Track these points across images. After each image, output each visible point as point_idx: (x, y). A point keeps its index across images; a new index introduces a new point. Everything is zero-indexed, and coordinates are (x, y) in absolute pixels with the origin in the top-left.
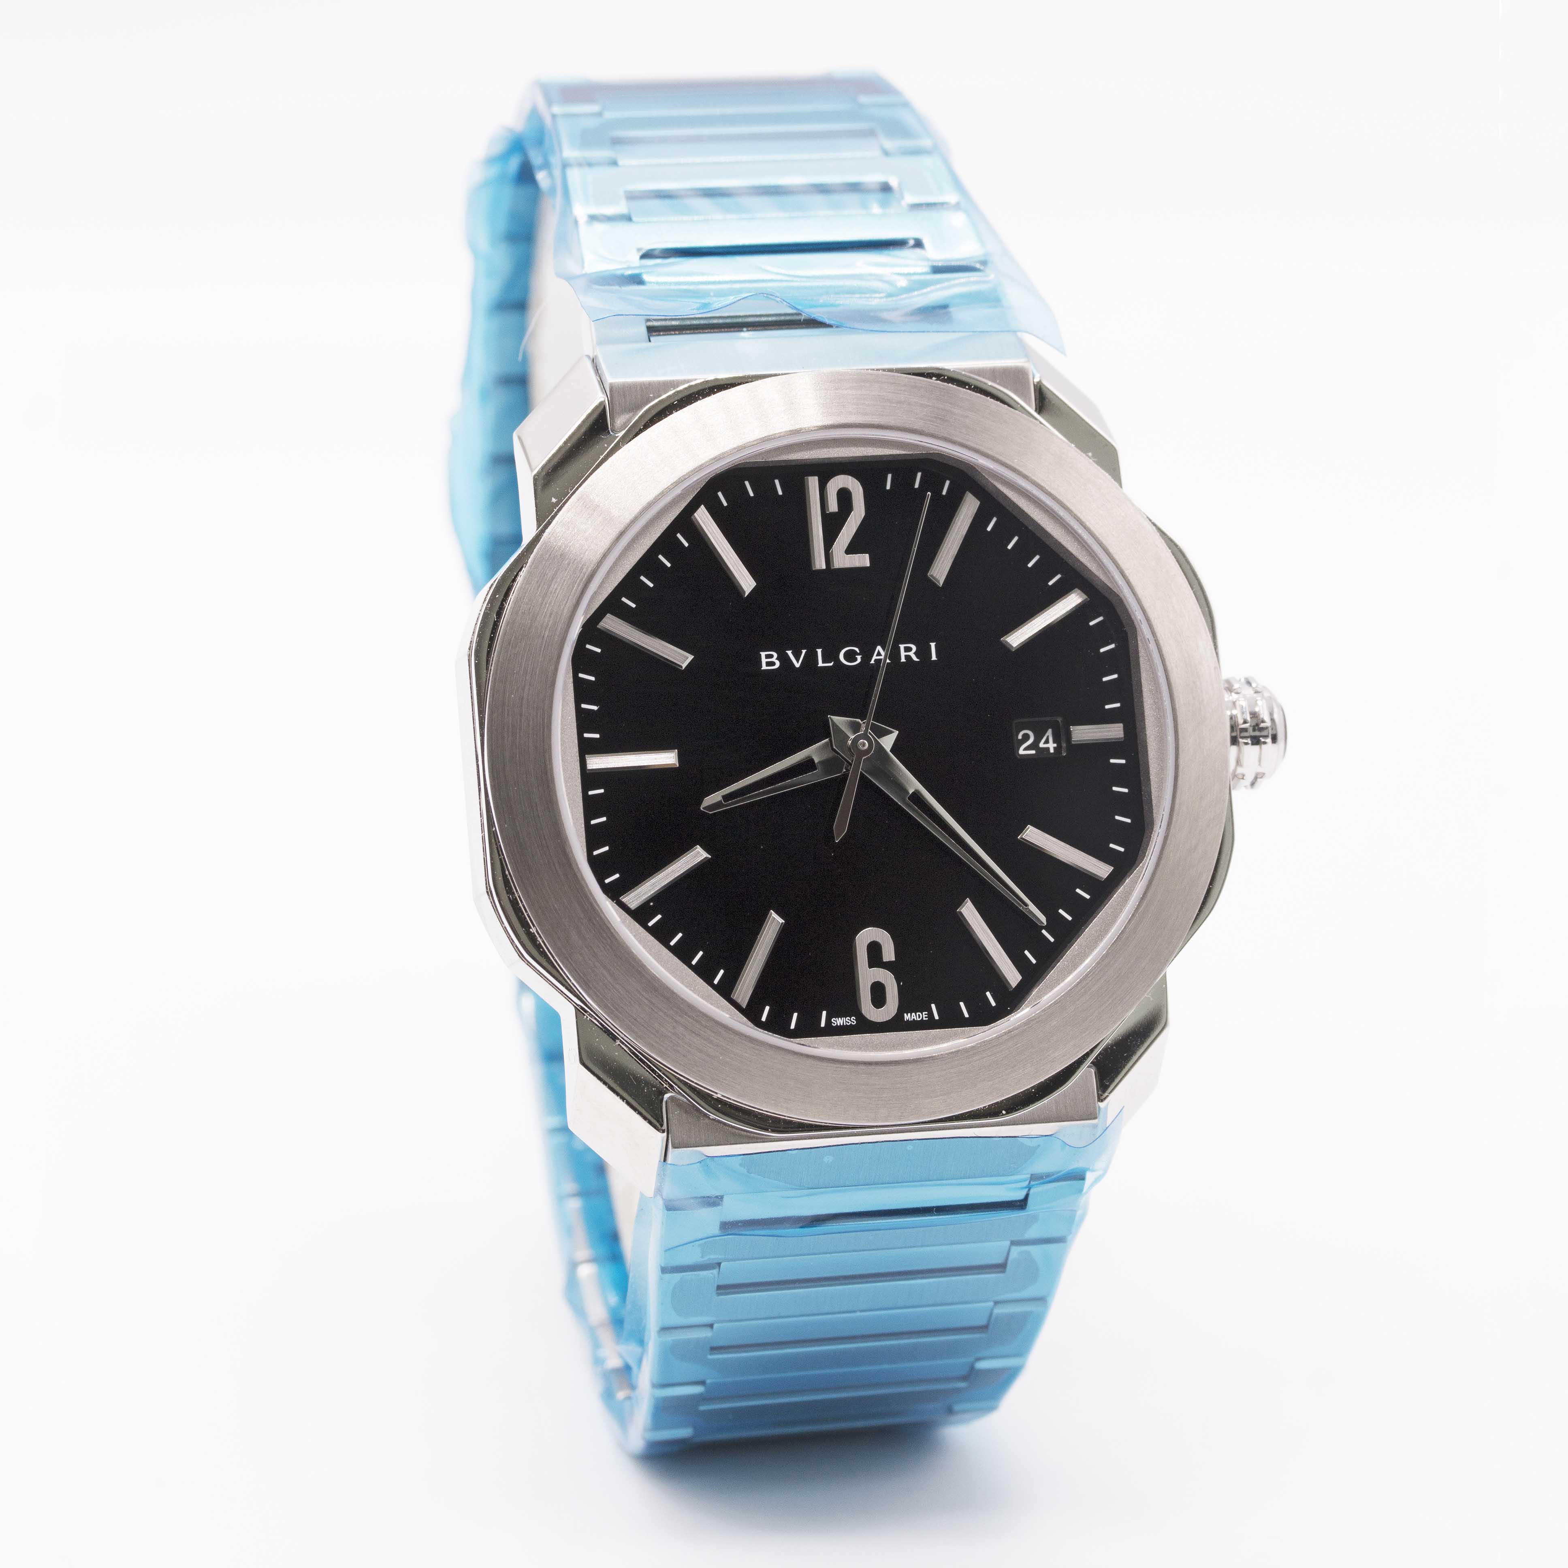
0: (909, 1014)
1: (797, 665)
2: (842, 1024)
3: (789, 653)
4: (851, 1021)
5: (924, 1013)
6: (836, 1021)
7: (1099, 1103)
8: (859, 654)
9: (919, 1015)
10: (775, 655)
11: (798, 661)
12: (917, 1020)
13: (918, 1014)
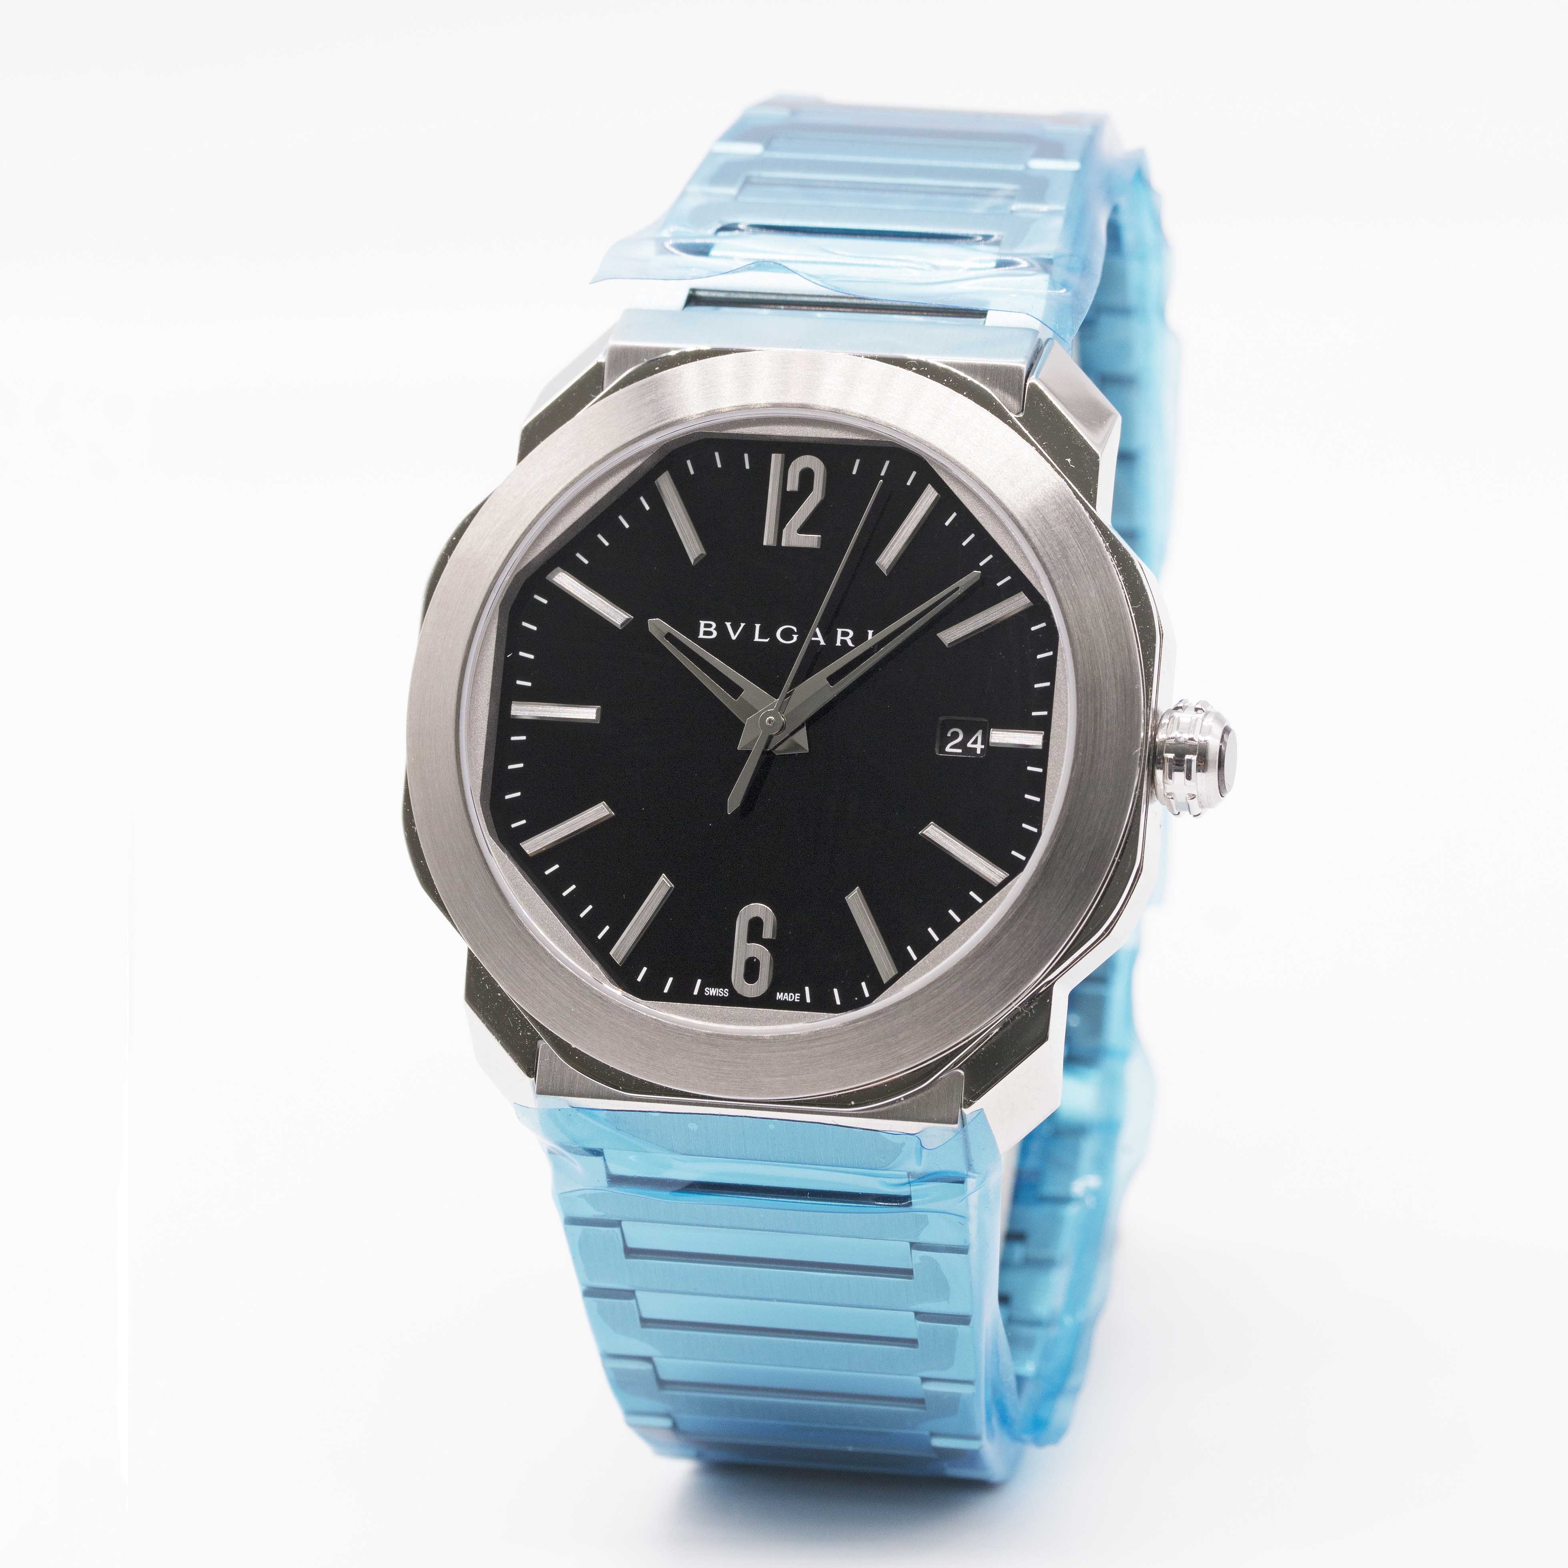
0: (782, 994)
1: (734, 637)
2: (714, 995)
3: (728, 624)
4: (723, 992)
5: (797, 994)
6: (709, 991)
7: (963, 1109)
8: (795, 633)
9: (791, 996)
10: (714, 625)
11: (735, 634)
12: (788, 1001)
13: (790, 994)
